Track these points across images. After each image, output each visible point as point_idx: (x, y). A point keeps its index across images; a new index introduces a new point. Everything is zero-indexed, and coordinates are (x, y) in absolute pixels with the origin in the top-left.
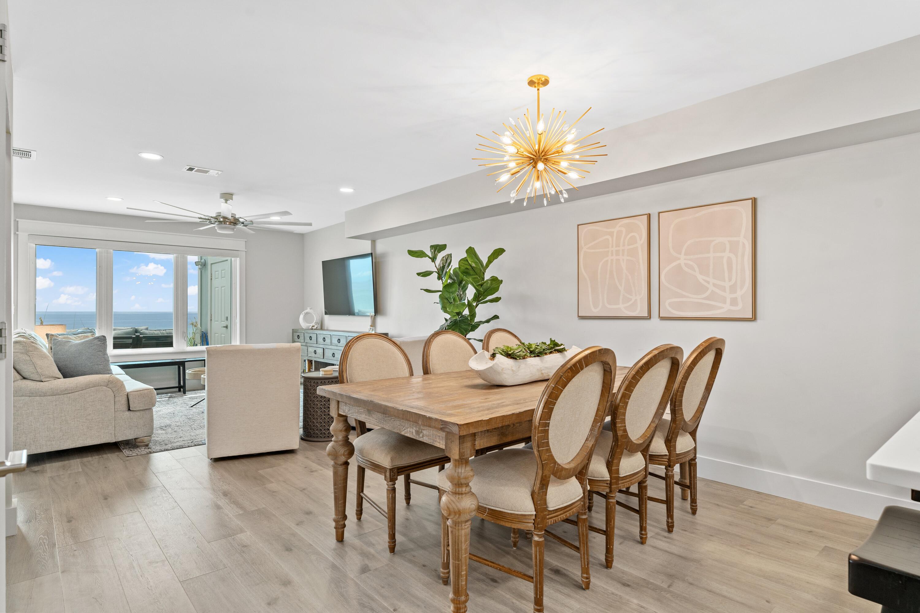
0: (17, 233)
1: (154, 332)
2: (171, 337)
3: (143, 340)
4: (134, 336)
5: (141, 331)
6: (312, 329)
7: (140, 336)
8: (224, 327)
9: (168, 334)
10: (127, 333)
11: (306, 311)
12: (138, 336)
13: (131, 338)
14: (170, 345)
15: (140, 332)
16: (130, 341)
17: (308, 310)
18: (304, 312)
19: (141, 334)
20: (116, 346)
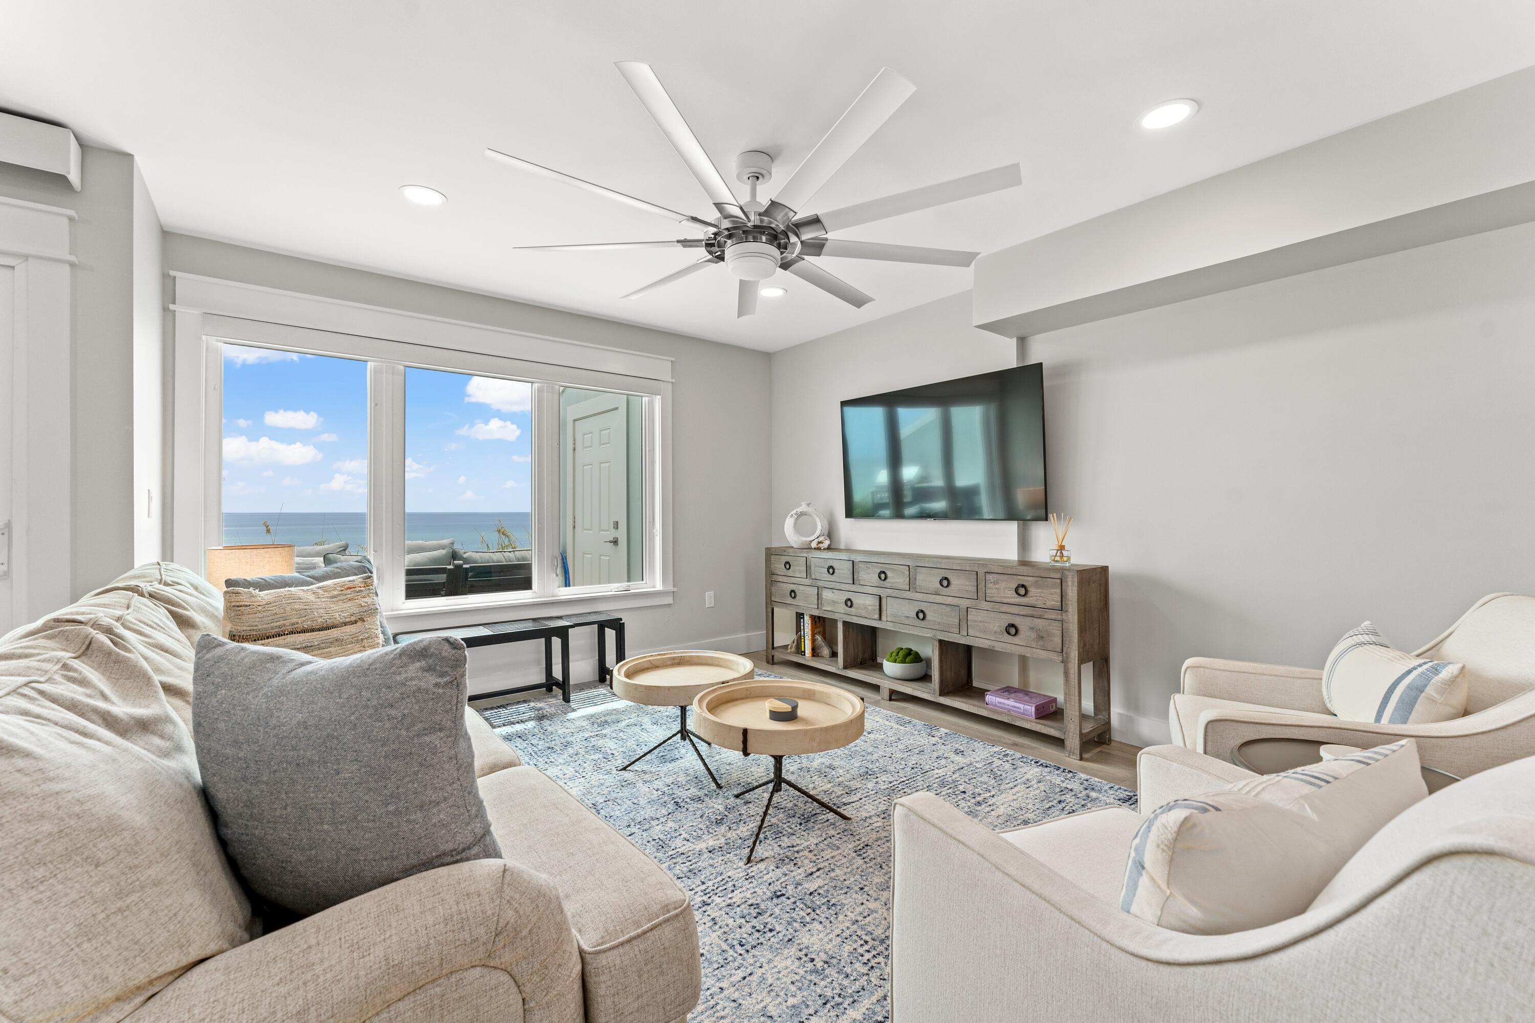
0: (172, 307)
1: (490, 557)
2: (528, 567)
3: (470, 574)
4: (451, 567)
5: (465, 556)
6: (819, 549)
7: (465, 566)
8: (610, 542)
9: (519, 560)
10: (436, 560)
11: (799, 510)
12: (458, 567)
13: (443, 571)
14: (526, 584)
15: (461, 558)
16: (442, 578)
17: (803, 508)
18: (794, 512)
19: (466, 561)
20: (413, 592)
